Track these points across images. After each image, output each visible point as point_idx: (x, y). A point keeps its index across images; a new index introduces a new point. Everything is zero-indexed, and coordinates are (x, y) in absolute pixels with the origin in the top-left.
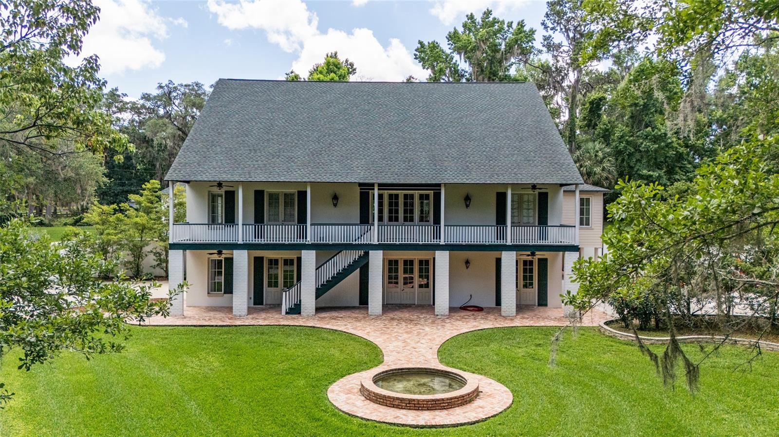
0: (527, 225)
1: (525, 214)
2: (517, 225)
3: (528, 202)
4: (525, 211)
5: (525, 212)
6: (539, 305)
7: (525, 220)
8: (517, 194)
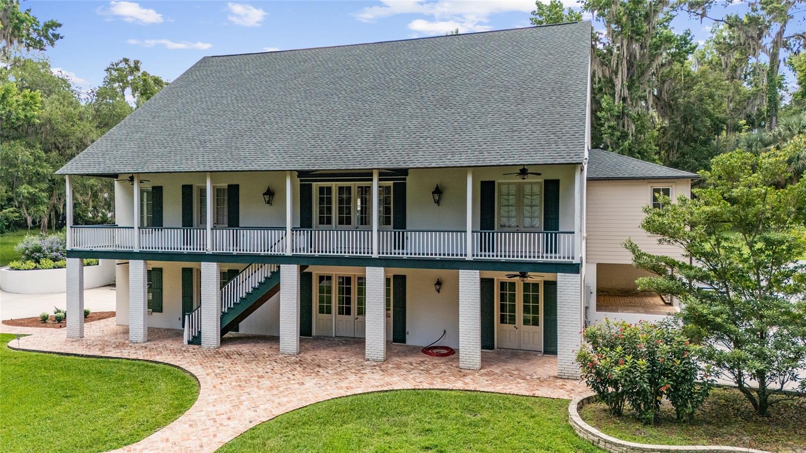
0: (531, 230)
1: (527, 214)
2: (515, 230)
3: (531, 195)
4: (528, 208)
5: (527, 211)
6: (546, 352)
7: (527, 221)
8: (513, 183)
